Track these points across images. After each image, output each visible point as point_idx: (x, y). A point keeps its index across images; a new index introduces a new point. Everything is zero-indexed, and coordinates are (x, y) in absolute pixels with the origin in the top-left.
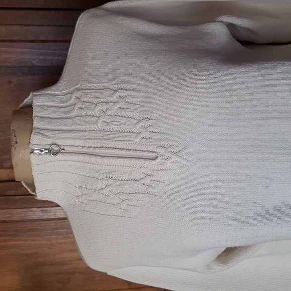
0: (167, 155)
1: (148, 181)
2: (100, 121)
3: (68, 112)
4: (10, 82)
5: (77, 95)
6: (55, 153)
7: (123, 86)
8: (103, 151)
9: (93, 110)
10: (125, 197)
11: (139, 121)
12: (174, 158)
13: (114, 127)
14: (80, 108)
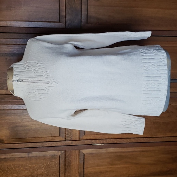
0: (53, 82)
1: (47, 90)
2: (33, 72)
3: (24, 70)
4: (6, 59)
5: (27, 64)
6: (20, 82)
7: (40, 62)
8: (34, 81)
9: (31, 69)
10: (41, 95)
11: (44, 72)
12: (54, 83)
13: (37, 74)
14: (28, 68)
